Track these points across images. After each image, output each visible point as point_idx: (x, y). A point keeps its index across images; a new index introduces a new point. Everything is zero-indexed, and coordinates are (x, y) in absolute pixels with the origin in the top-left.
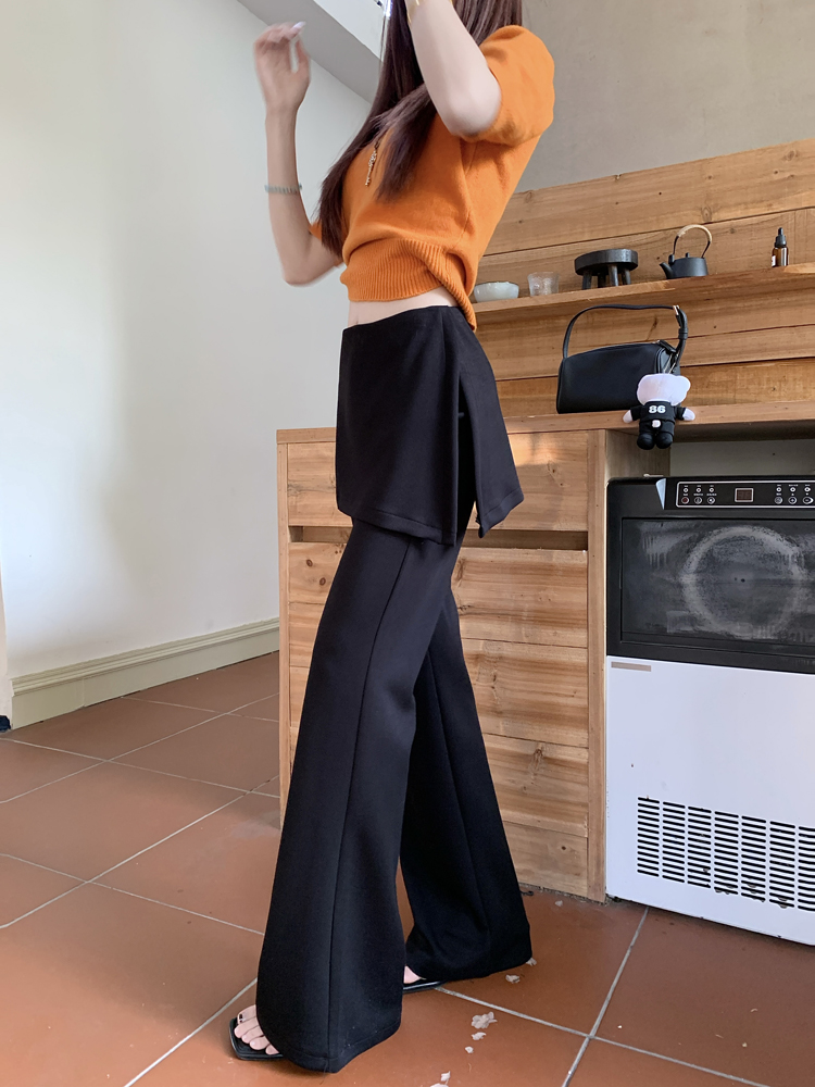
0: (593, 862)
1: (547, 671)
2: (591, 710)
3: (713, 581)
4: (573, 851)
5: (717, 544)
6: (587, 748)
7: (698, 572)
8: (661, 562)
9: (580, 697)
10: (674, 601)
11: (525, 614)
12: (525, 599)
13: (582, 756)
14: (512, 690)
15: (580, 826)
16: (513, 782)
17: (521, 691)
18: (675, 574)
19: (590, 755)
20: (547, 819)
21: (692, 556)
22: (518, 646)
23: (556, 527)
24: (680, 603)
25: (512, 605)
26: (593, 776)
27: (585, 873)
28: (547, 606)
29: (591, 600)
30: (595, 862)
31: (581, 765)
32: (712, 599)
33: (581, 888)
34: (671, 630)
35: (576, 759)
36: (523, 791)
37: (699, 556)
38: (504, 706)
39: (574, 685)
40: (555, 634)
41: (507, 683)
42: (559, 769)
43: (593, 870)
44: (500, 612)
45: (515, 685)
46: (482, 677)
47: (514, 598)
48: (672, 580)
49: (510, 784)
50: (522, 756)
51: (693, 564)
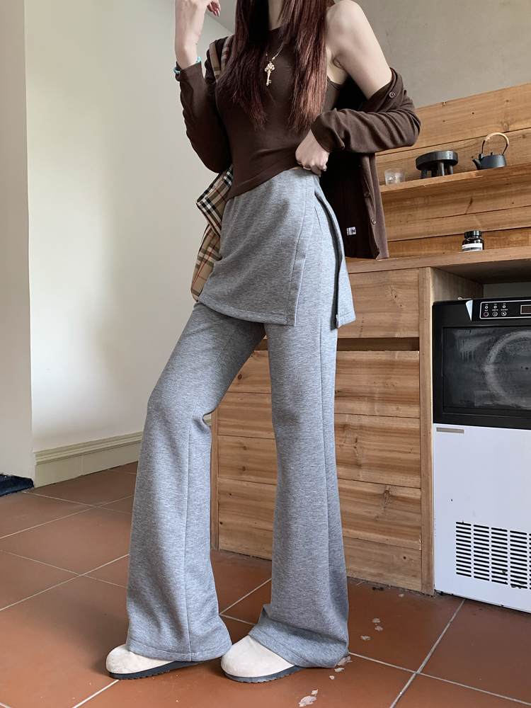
0: (425, 567)
1: (392, 434)
2: (423, 462)
3: (506, 370)
4: (411, 559)
5: (508, 344)
6: (420, 489)
7: (495, 363)
8: (471, 357)
9: (415, 453)
10: (479, 384)
11: (376, 395)
12: (377, 385)
13: (416, 494)
14: (369, 449)
15: (416, 542)
16: (370, 512)
17: (374, 450)
18: (480, 366)
19: (422, 493)
20: (393, 538)
21: (491, 352)
22: (372, 418)
23: (397, 335)
24: (484, 385)
25: (368, 389)
26: (424, 507)
27: (420, 575)
28: (392, 390)
29: (422, 386)
30: (426, 567)
31: (416, 500)
32: (505, 382)
33: (416, 585)
34: (477, 404)
35: (413, 496)
36: (376, 520)
37: (497, 353)
38: (363, 461)
39: (410, 444)
40: (398, 409)
41: (365, 444)
42: (401, 503)
43: (425, 573)
44: (360, 395)
45: (370, 445)
46: (348, 439)
47: (369, 385)
48: (477, 369)
49: (368, 514)
50: (375, 495)
51: (492, 358)
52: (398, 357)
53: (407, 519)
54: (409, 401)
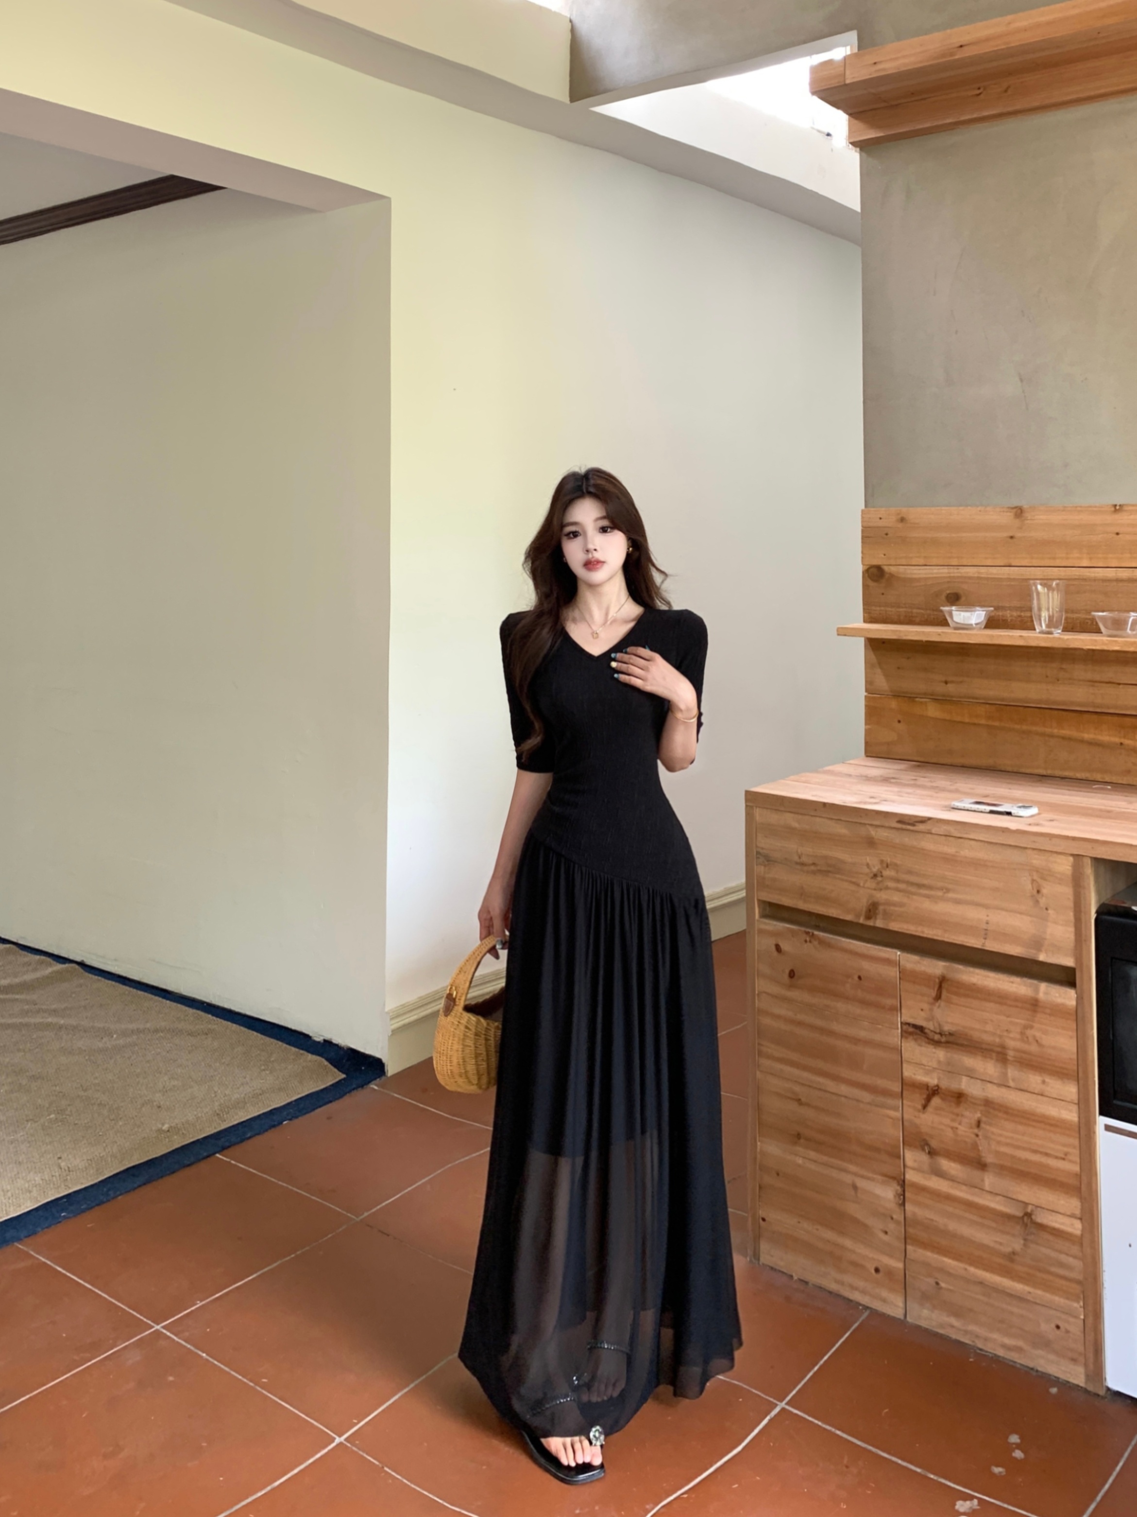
0: (1091, 1348)
1: (1034, 1124)
2: (1084, 1179)
4: (1067, 1332)
6: (1081, 1219)
9: (1071, 1161)
11: (1011, 1053)
12: (1012, 1035)
13: (1075, 1227)
14: (999, 1143)
15: (1075, 1305)
16: (1001, 1244)
17: (1007, 1145)
19: (1083, 1226)
20: (1039, 1292)
22: (1004, 1090)
23: (1042, 957)
25: (997, 1040)
26: (1088, 1248)
27: (1082, 1359)
28: (1034, 1048)
30: (1093, 1348)
31: (1076, 1236)
33: (1077, 1376)
35: (1069, 1229)
36: (1012, 1256)
38: (989, 1159)
39: (1064, 1145)
40: (1044, 1082)
41: (993, 1133)
42: (1051, 1238)
43: (1091, 1356)
44: (984, 1046)
45: (1001, 1135)
46: (965, 1120)
47: (998, 1032)
49: (997, 1247)
50: (1009, 1217)
52: (1046, 993)
53: (1062, 1265)
54: (1061, 1073)
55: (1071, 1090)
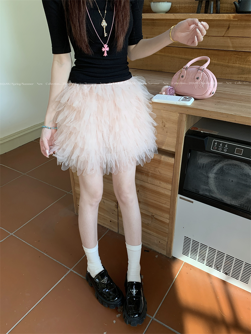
1: (156, 193)
3: (221, 179)
5: (226, 165)
7: (216, 174)
8: (203, 167)
9: (167, 205)
10: (204, 182)
11: (150, 174)
12: (151, 169)
14: (144, 197)
17: (147, 198)
18: (207, 173)
21: (215, 167)
22: (146, 184)
24: (207, 184)
26: (170, 227)
28: (158, 174)
29: (174, 176)
32: (219, 185)
34: (201, 193)
37: (218, 168)
38: (141, 200)
39: (165, 200)
40: (160, 183)
41: (142, 194)
44: (142, 171)
45: (145, 195)
47: (147, 168)
48: (205, 174)
51: (215, 170)
54: (166, 181)
55: (169, 187)
